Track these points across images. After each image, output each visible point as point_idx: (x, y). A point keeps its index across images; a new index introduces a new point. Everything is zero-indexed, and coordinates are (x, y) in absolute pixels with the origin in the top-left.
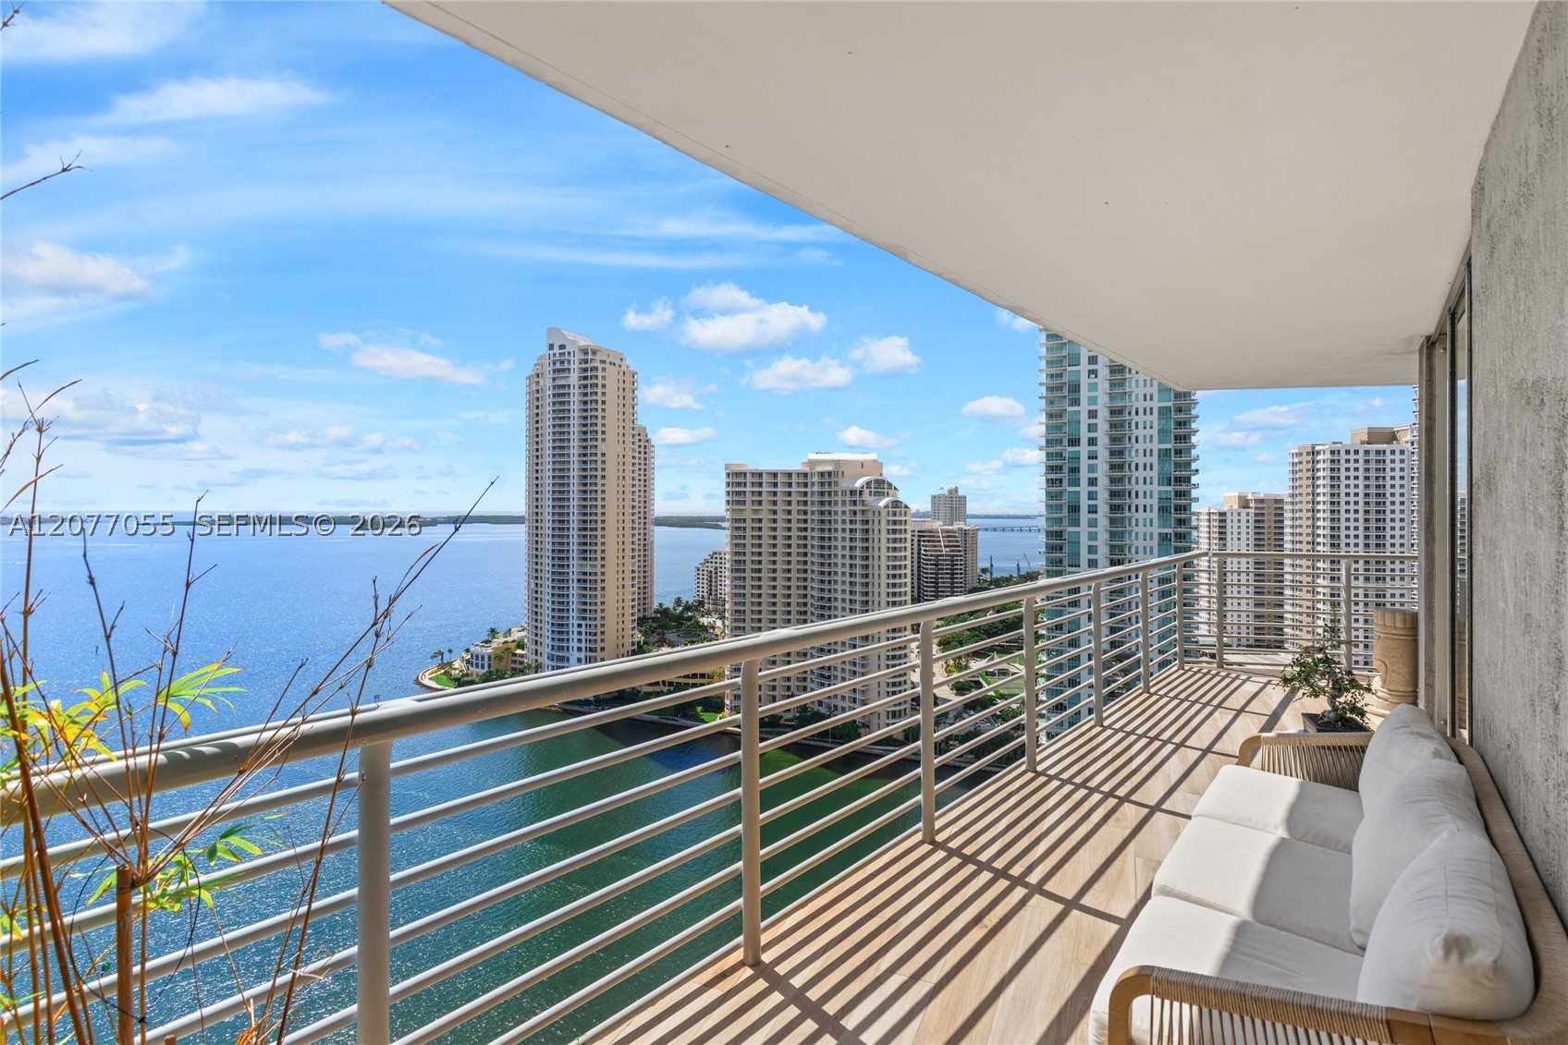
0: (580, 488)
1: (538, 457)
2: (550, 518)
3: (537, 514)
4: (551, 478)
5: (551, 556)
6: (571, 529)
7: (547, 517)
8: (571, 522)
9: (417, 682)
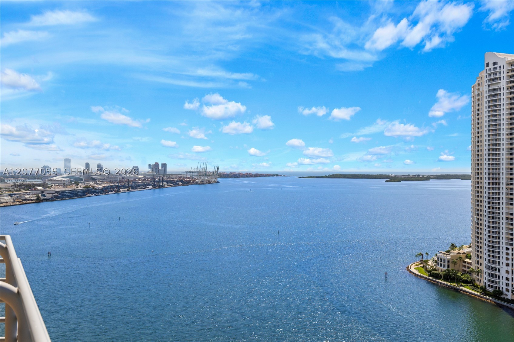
0: (508, 157)
1: (478, 137)
2: (487, 176)
3: (478, 173)
4: (487, 150)
5: (487, 201)
6: (501, 184)
7: (485, 176)
8: (501, 179)
9: (408, 269)
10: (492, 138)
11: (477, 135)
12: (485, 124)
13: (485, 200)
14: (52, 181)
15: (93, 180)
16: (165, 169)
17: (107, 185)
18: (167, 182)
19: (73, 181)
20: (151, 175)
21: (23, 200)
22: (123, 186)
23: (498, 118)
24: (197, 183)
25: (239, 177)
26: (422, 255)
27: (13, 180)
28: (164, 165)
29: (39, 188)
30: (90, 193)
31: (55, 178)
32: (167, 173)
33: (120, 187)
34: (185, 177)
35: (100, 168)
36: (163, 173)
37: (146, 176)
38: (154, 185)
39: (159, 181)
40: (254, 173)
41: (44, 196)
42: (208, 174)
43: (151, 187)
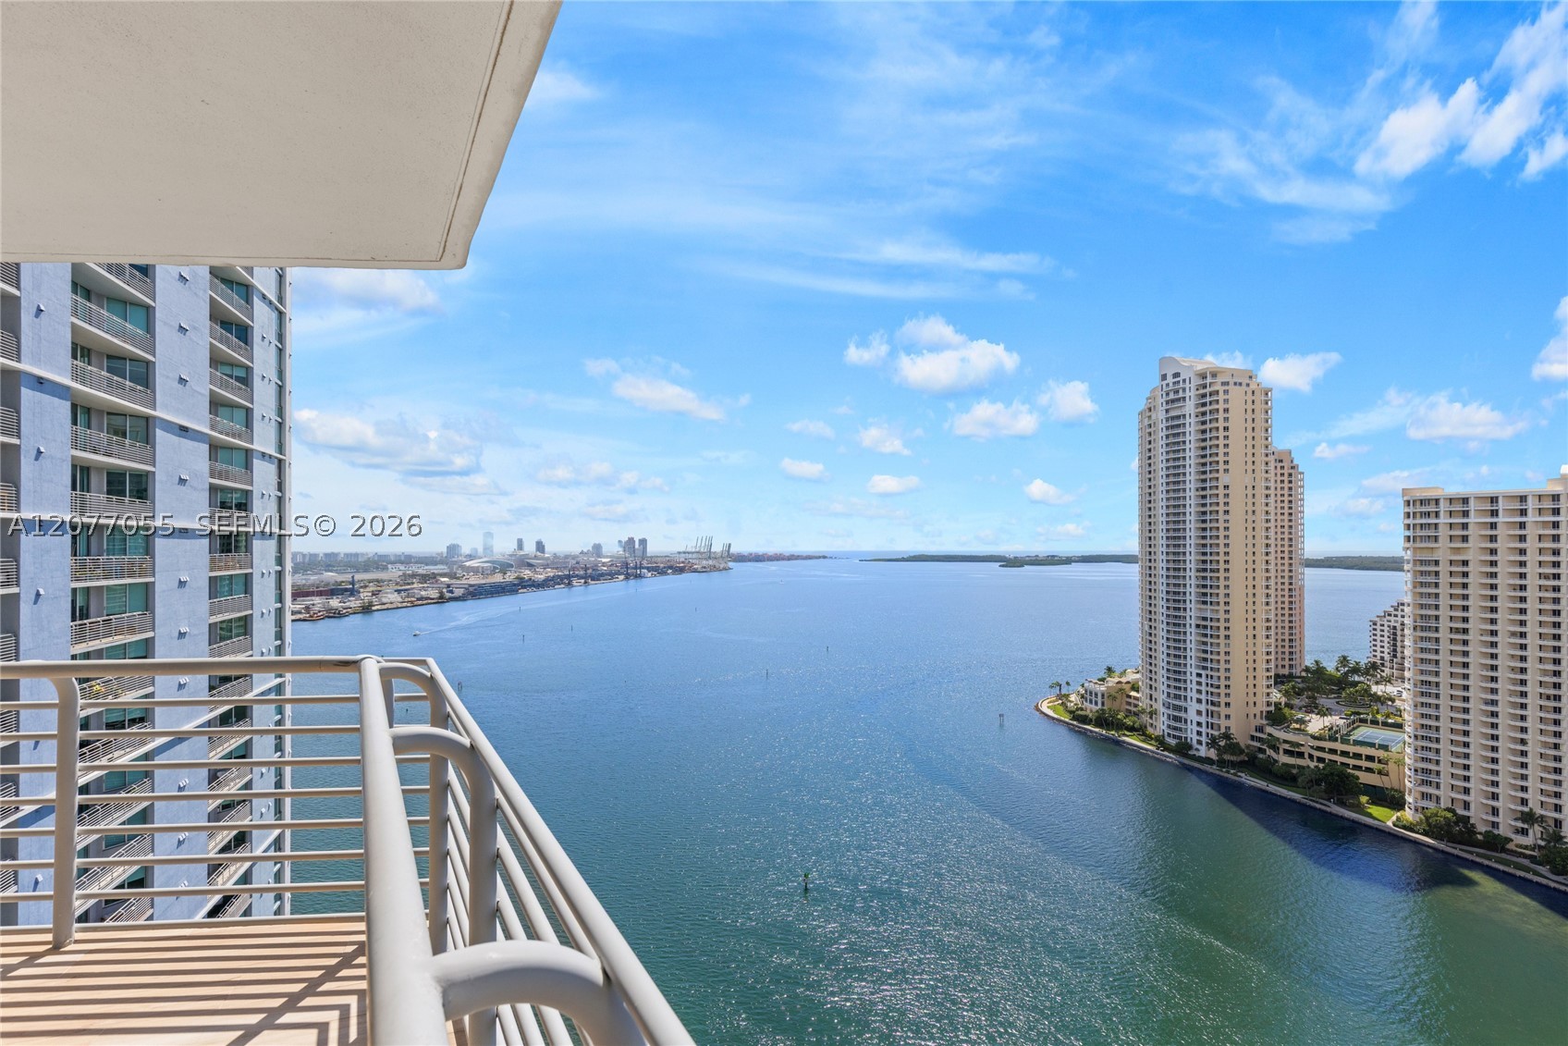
0: (1198, 526)
1: (1150, 494)
2: (1164, 557)
3: (1150, 553)
4: (1164, 516)
5: (1165, 598)
6: (1188, 570)
7: (1161, 557)
8: (1188, 562)
9: (1037, 708)
10: (1172, 495)
11: (1148, 491)
12: (1161, 473)
13: (1161, 595)
14: (463, 568)
15: (530, 566)
16: (645, 548)
17: (552, 574)
18: (648, 569)
19: (497, 568)
20: (622, 558)
21: (418, 600)
22: (577, 576)
23: (1181, 463)
24: (695, 571)
25: (764, 561)
26: (1060, 686)
27: (401, 567)
28: (643, 542)
29: (443, 579)
30: (524, 587)
31: (468, 564)
32: (648, 555)
33: (573, 577)
34: (676, 561)
35: (540, 547)
36: (641, 555)
37: (615, 560)
38: (627, 573)
39: (636, 568)
40: (787, 555)
41: (451, 592)
42: (712, 555)
43: (622, 577)
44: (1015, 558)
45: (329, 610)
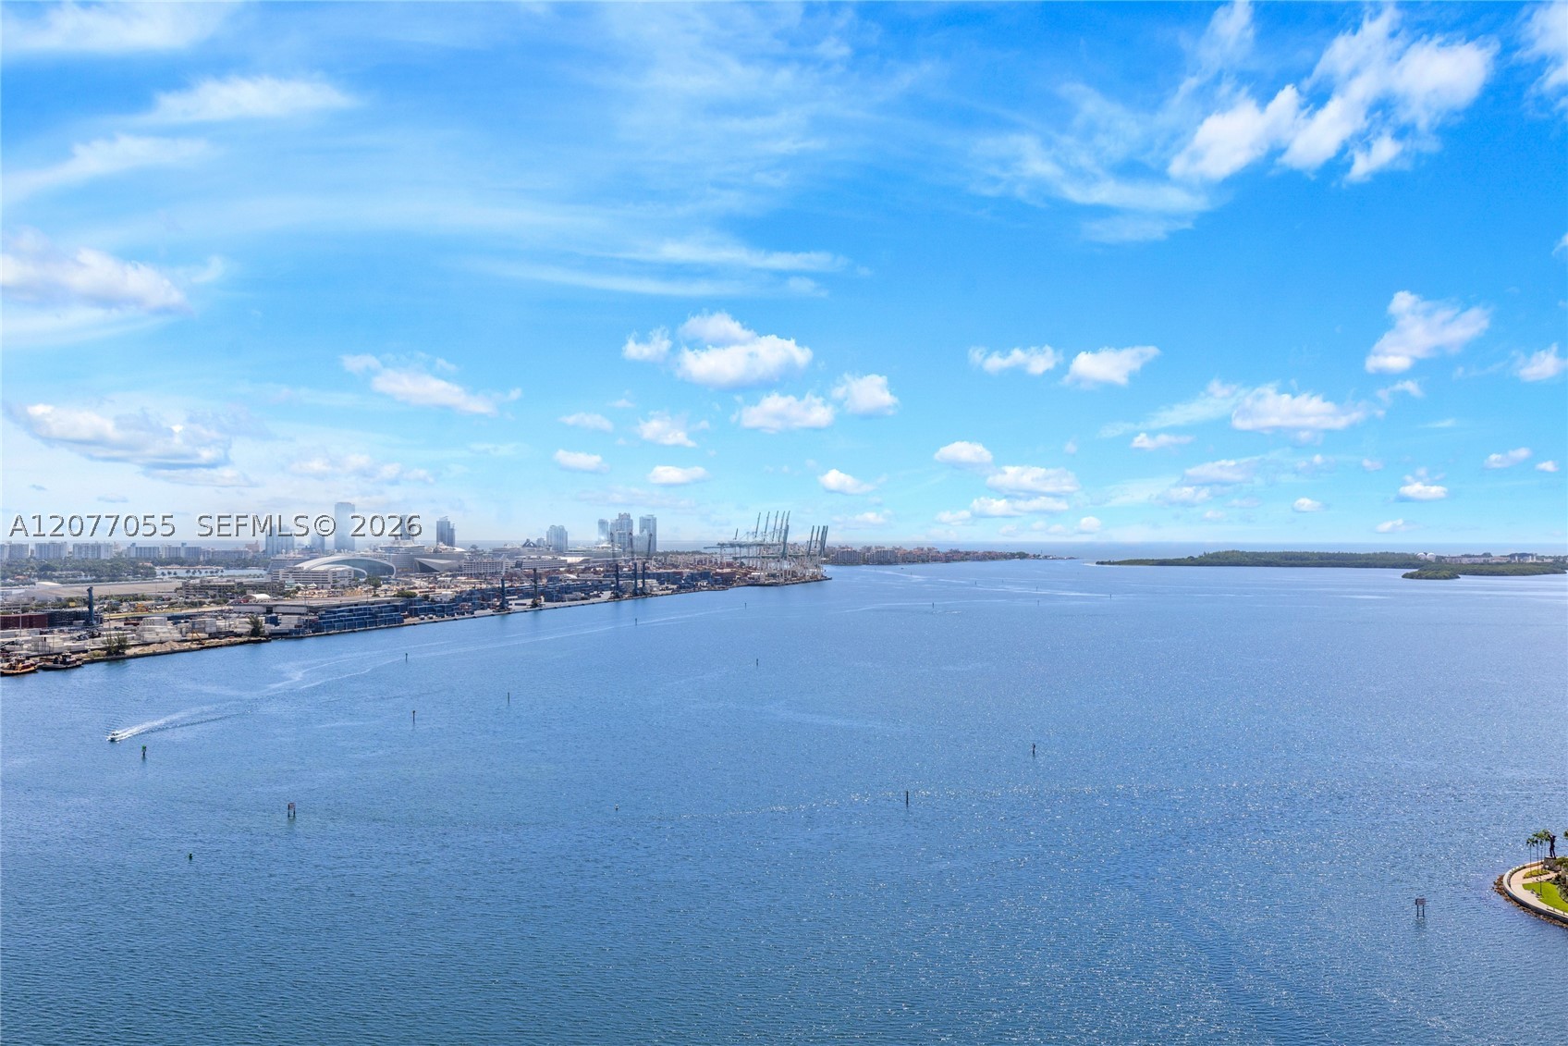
9: (1500, 889)
14: (297, 574)
15: (426, 570)
16: (652, 536)
17: (468, 588)
18: (659, 577)
19: (362, 575)
20: (607, 555)
21: (212, 636)
22: (518, 591)
24: (755, 583)
25: (896, 563)
26: (1553, 840)
27: (182, 572)
29: (259, 596)
30: (414, 613)
31: (306, 566)
32: (659, 550)
33: (509, 593)
34: (716, 563)
36: (645, 549)
37: (592, 559)
38: (618, 587)
39: (635, 576)
40: (945, 550)
41: (275, 621)
42: (790, 551)
43: (606, 595)
44: (1439, 559)
45: (45, 655)
